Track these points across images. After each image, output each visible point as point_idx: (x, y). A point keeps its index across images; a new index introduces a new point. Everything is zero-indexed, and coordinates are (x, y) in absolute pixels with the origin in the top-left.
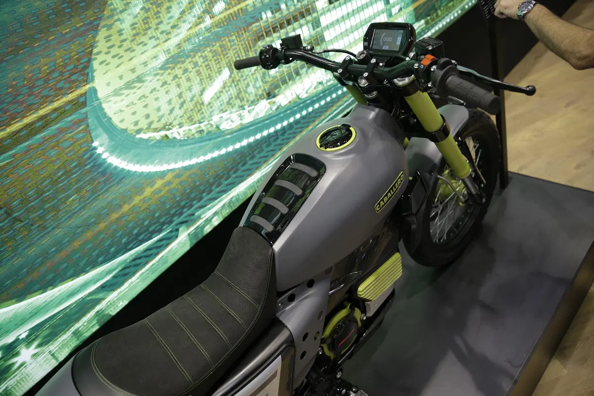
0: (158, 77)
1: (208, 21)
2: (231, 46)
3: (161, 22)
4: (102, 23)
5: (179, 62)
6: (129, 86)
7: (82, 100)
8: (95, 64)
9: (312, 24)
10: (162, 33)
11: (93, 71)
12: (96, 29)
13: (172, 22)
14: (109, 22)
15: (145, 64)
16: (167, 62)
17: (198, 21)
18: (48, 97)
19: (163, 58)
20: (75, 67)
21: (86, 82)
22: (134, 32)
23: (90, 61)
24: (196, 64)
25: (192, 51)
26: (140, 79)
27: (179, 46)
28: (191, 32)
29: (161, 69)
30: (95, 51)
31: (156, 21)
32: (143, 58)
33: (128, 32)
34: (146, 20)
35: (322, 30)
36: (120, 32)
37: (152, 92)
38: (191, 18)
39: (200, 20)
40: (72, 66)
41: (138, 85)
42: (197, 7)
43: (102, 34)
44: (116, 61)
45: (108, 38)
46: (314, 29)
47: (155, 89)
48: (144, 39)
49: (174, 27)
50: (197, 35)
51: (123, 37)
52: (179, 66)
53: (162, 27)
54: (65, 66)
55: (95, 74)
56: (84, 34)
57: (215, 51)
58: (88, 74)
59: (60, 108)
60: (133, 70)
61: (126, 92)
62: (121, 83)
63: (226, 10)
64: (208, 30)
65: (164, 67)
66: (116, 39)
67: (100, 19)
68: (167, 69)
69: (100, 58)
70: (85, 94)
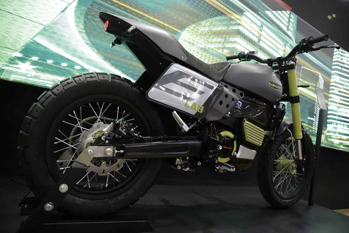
0: (198, 49)
1: (220, 51)
3: (209, 38)
4: (196, 24)
5: (206, 52)
6: (189, 42)
7: (176, 32)
8: (186, 29)
10: (208, 41)
11: (184, 30)
12: (193, 23)
13: (212, 41)
14: (198, 25)
15: (198, 42)
16: (203, 48)
18: (170, 23)
19: (203, 46)
20: (182, 25)
21: (181, 30)
22: (201, 33)
23: (186, 27)
24: (210, 58)
25: (211, 53)
26: (193, 44)
27: (209, 48)
28: (214, 48)
29: (200, 48)
30: (189, 27)
31: (208, 37)
32: (198, 41)
33: (200, 31)
34: (206, 34)
36: (198, 30)
37: (193, 51)
38: (217, 46)
39: (219, 48)
40: (181, 24)
41: (192, 45)
42: (220, 45)
43: (194, 25)
44: (192, 34)
45: (194, 28)
47: (195, 51)
48: (202, 37)
49: (211, 43)
50: (215, 51)
51: (198, 31)
52: (205, 53)
53: (208, 39)
54: (180, 22)
55: (184, 31)
56: (190, 21)
57: (217, 60)
58: (183, 29)
59: (170, 28)
60: (193, 41)
62: (188, 40)
63: (227, 53)
64: (219, 53)
65: (201, 49)
66: (196, 30)
67: (196, 22)
68: (202, 50)
69: (189, 29)
70: (178, 32)
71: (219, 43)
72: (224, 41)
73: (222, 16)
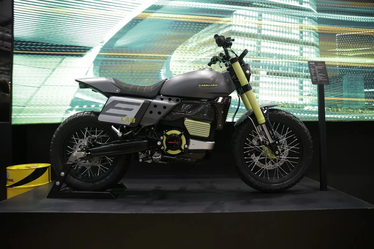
0: (189, 64)
2: (218, 68)
3: (199, 51)
4: (183, 43)
5: (198, 63)
6: (180, 61)
7: (166, 58)
8: (175, 51)
9: (255, 78)
10: (198, 53)
11: (173, 53)
12: (180, 44)
13: (202, 52)
14: (185, 44)
15: (188, 58)
16: (194, 61)
17: (210, 56)
18: (160, 53)
19: (194, 60)
20: (170, 50)
21: (170, 54)
22: (190, 49)
23: (174, 50)
25: (204, 62)
26: (184, 61)
27: (201, 59)
28: (206, 57)
29: (191, 62)
30: (177, 49)
31: (198, 50)
32: (188, 57)
33: (188, 49)
34: (195, 48)
35: (259, 82)
36: (186, 48)
37: (185, 66)
40: (169, 49)
41: (183, 63)
42: (212, 52)
43: (182, 46)
44: (181, 54)
45: (182, 47)
46: (255, 80)
47: (186, 66)
48: (192, 52)
49: (202, 53)
51: (186, 49)
52: (197, 64)
53: (198, 52)
54: (168, 48)
55: (173, 54)
56: (177, 44)
58: (172, 53)
59: (160, 57)
60: (184, 58)
61: (178, 62)
62: (178, 60)
65: (192, 62)
66: (184, 49)
67: (183, 42)
68: (193, 63)
69: (177, 51)
70: (168, 57)
71: (211, 51)
72: (215, 47)
73: (208, 27)
